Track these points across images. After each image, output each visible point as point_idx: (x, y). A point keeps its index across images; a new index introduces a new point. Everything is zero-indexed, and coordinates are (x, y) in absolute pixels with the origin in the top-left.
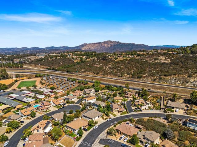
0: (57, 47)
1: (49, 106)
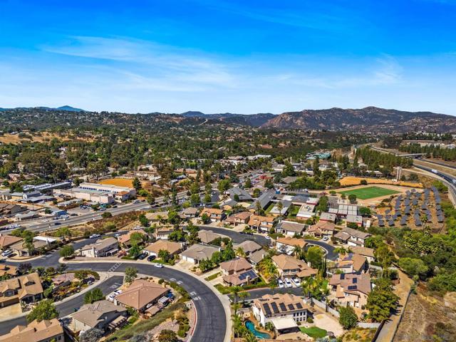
1: (239, 221)
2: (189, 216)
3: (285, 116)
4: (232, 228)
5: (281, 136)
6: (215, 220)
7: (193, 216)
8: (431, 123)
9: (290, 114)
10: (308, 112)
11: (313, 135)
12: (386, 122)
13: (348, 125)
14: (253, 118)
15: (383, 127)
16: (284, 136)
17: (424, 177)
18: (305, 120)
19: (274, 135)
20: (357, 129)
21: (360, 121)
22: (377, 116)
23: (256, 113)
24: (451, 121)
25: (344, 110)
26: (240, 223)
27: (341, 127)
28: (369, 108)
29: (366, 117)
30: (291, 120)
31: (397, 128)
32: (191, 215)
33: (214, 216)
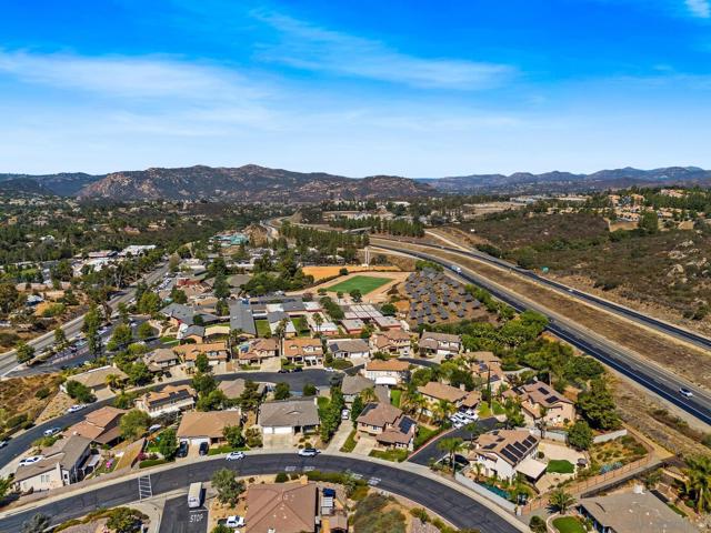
0: (642, 172)
1: (264, 354)
2: (165, 365)
3: (119, 178)
4: (256, 368)
5: (135, 212)
6: (215, 363)
7: (173, 363)
8: (332, 187)
9: (126, 174)
10: (158, 171)
11: (188, 209)
12: (276, 187)
13: (225, 192)
14: (52, 181)
15: (274, 193)
16: (141, 211)
17: (394, 257)
18: (155, 184)
19: (122, 210)
20: (241, 198)
21: (240, 186)
22: (261, 179)
23: (56, 173)
24: (354, 185)
25: (214, 169)
26: (267, 358)
27: (215, 195)
28: (250, 167)
29: (247, 179)
30: (131, 185)
31: (293, 195)
32: (169, 361)
33: (214, 356)
